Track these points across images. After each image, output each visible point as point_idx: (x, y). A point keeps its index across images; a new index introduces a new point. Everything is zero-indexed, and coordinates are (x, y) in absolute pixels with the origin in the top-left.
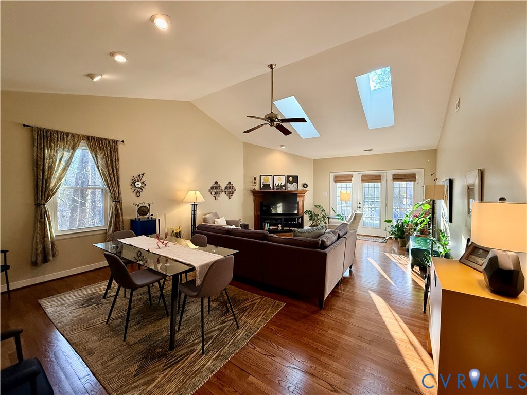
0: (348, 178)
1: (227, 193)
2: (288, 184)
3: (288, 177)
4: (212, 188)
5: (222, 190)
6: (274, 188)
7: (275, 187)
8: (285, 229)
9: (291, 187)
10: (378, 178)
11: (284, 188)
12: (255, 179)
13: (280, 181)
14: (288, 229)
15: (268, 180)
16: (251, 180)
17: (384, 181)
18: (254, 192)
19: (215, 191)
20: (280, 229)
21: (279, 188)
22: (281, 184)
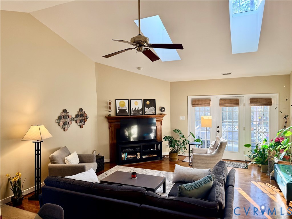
0: (206, 102)
1: (78, 122)
2: (145, 108)
3: (145, 101)
4: (60, 118)
5: (73, 119)
6: (131, 113)
8: (144, 157)
9: (148, 111)
10: (235, 102)
11: (141, 112)
12: (110, 104)
13: (137, 105)
14: (147, 156)
15: (124, 105)
16: (106, 105)
17: (241, 105)
18: (109, 118)
19: (64, 120)
20: (139, 157)
21: (136, 113)
22: (138, 108)
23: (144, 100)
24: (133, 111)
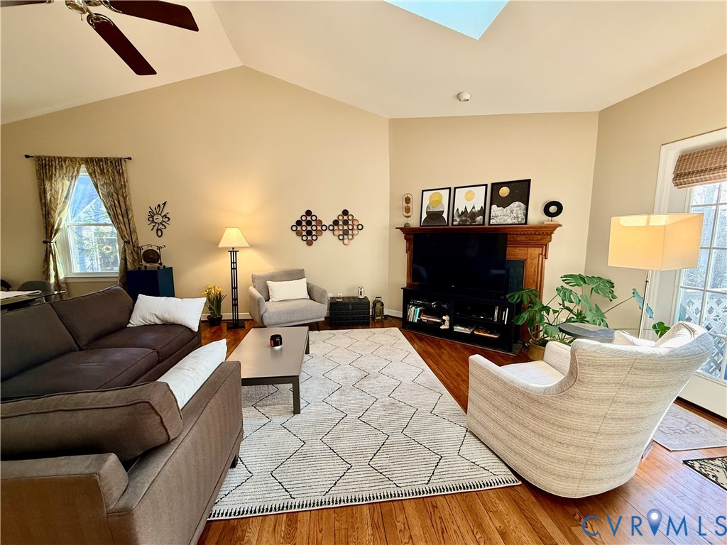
1: (338, 233)
2: (494, 207)
3: (496, 186)
4: (299, 223)
6: (453, 220)
7: (456, 218)
9: (503, 216)
11: (479, 219)
12: (408, 200)
13: (471, 201)
14: (467, 331)
16: (399, 203)
18: (407, 231)
20: (446, 326)
21: (466, 221)
22: (474, 207)
23: (493, 184)
24: (459, 216)
